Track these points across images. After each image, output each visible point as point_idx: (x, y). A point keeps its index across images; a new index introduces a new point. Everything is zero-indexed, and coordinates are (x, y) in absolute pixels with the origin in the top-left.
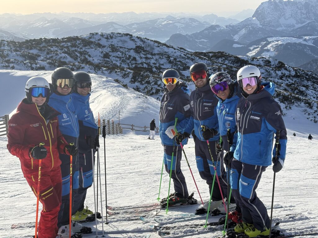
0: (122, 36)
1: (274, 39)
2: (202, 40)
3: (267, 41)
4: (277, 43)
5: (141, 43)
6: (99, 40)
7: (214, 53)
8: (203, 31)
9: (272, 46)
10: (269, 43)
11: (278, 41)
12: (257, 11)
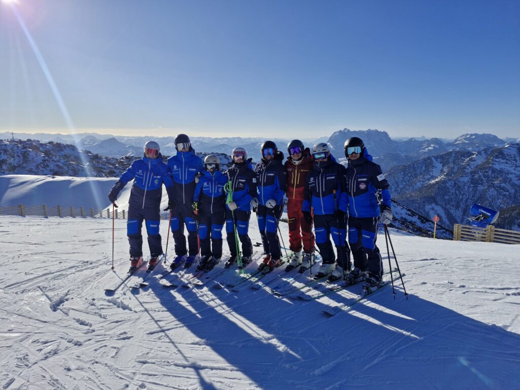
0: (219, 155)
12: (331, 138)
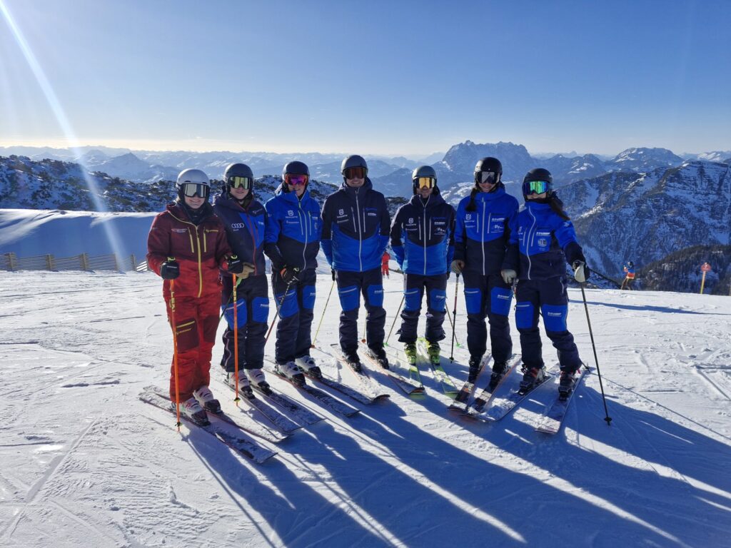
1: (464, 184)
2: (391, 184)
3: (457, 186)
4: (467, 188)
5: (317, 187)
6: (272, 183)
7: (394, 198)
8: (391, 174)
9: (462, 192)
10: (460, 188)
11: (468, 186)
12: (448, 154)
